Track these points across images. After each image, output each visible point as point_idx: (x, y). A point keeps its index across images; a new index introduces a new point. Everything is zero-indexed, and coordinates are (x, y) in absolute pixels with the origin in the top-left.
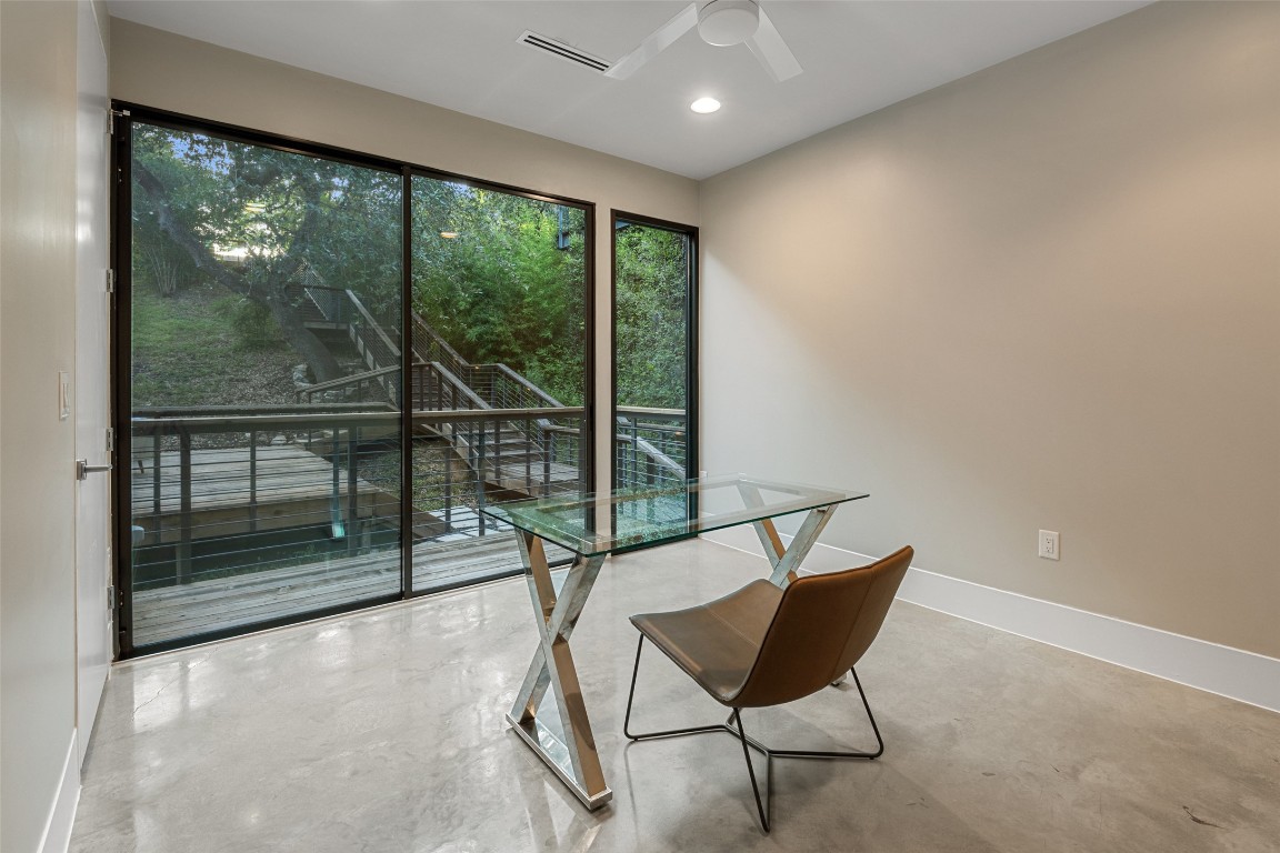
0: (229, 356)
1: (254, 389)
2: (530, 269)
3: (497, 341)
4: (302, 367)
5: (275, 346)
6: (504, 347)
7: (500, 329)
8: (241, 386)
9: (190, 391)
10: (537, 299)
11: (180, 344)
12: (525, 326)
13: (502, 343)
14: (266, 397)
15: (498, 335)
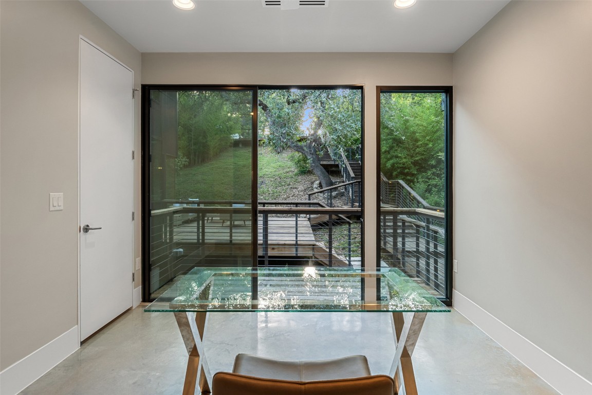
0: (292, 177)
1: (299, 192)
2: (422, 125)
3: (403, 167)
4: (318, 182)
5: (310, 172)
6: (406, 171)
7: (405, 160)
8: (294, 190)
9: (276, 192)
10: (426, 142)
11: (277, 173)
12: (419, 158)
13: (405, 168)
14: (302, 196)
15: (404, 164)
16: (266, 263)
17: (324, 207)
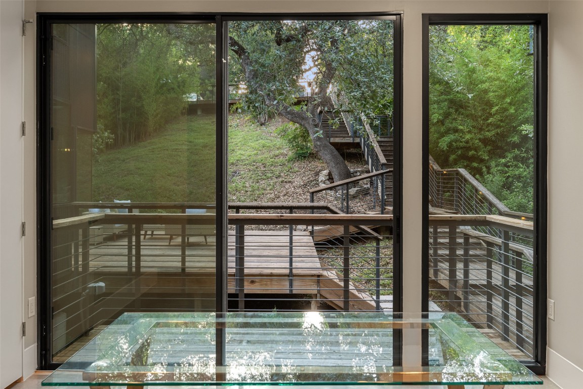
0: (284, 164)
1: (295, 189)
2: (498, 79)
3: (465, 147)
4: (325, 172)
5: (313, 156)
6: (471, 153)
7: (468, 136)
8: (287, 186)
9: (258, 189)
10: (504, 106)
11: (259, 157)
12: (493, 133)
13: (469, 149)
14: (300, 195)
15: (467, 142)
16: (241, 305)
17: (336, 213)
